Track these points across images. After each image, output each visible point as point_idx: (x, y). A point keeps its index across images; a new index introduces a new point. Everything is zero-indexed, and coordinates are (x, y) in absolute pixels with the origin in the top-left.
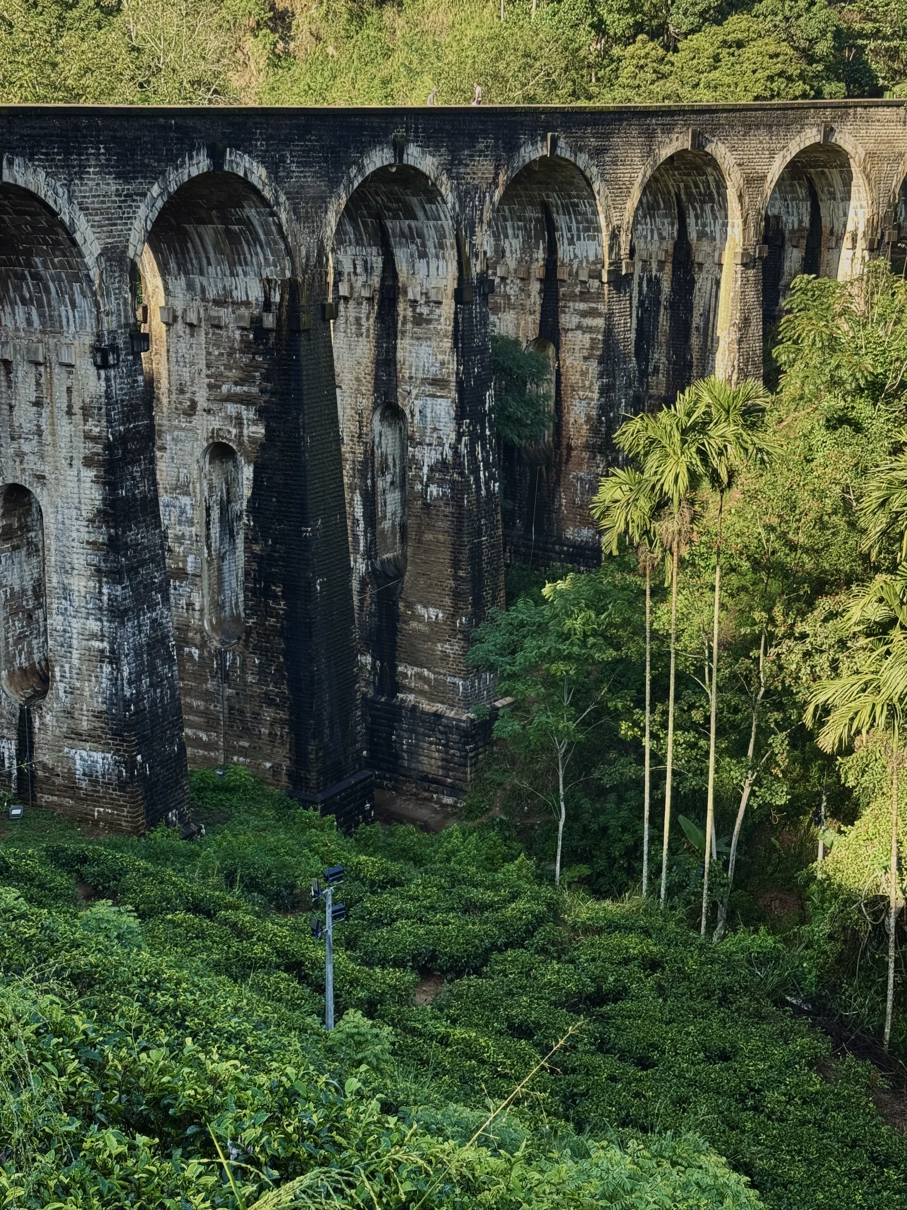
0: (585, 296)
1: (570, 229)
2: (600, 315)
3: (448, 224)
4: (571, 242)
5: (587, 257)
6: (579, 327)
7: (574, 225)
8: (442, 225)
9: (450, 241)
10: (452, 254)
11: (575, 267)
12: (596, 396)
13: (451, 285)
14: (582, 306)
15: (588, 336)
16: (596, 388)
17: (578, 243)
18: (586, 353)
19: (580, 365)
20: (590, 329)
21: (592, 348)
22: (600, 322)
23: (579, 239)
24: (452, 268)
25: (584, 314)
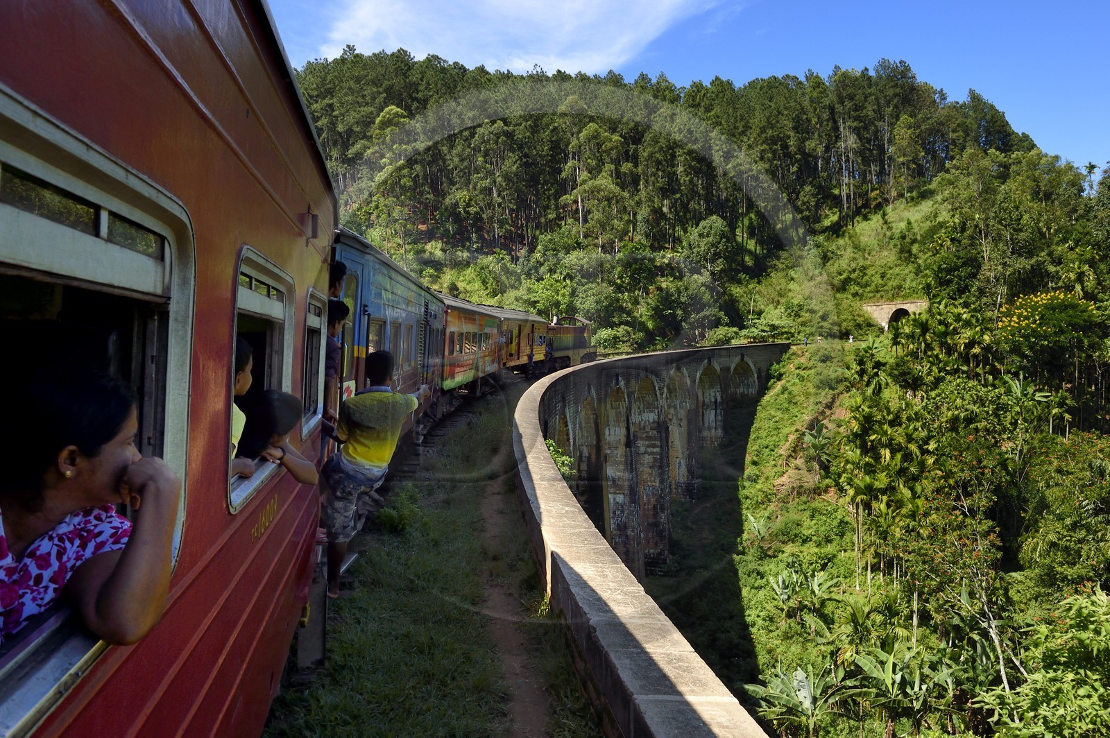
0: (648, 438)
1: (639, 408)
2: (657, 447)
3: (623, 410)
4: (640, 414)
5: (649, 421)
6: (646, 453)
7: (642, 407)
8: (620, 412)
9: (623, 418)
10: (624, 424)
11: (642, 424)
12: (658, 484)
13: (623, 440)
14: (647, 443)
15: (651, 457)
16: (658, 480)
17: (644, 414)
18: (651, 465)
19: (648, 470)
20: (652, 453)
21: (654, 462)
22: (656, 450)
23: (644, 412)
24: (624, 431)
25: (648, 446)
